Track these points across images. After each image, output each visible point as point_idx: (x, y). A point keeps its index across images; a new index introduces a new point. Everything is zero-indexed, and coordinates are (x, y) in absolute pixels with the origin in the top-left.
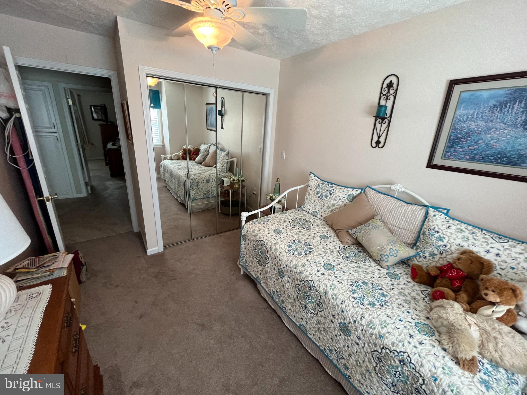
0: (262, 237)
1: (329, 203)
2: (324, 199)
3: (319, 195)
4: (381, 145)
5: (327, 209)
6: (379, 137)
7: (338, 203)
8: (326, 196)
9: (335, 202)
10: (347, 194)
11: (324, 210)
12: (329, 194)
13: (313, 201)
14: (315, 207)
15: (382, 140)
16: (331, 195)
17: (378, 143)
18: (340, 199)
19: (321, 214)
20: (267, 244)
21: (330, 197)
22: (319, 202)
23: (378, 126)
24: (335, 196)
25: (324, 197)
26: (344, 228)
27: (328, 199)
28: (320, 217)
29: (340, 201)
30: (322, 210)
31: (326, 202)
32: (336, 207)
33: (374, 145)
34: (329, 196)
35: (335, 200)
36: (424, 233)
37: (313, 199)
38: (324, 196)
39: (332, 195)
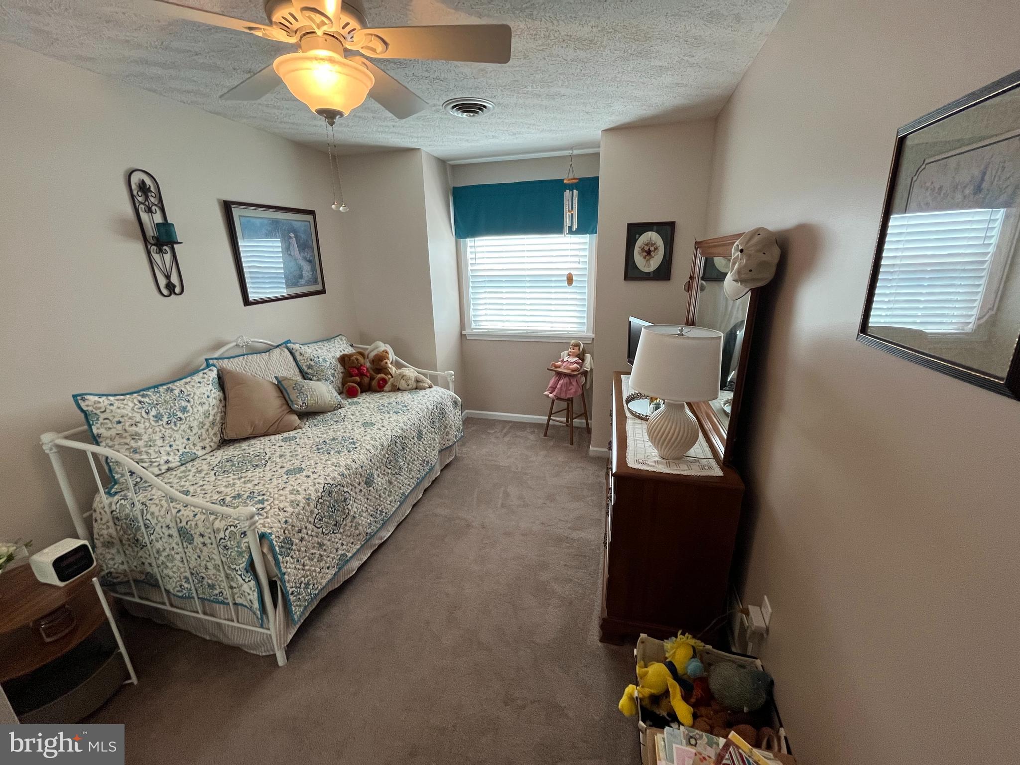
0: (317, 486)
1: (197, 416)
2: (183, 417)
3: (165, 419)
4: (177, 290)
5: (200, 429)
6: (168, 277)
7: (212, 405)
8: (184, 410)
9: (206, 407)
10: (211, 382)
11: (197, 436)
12: (184, 404)
13: (159, 442)
14: (174, 447)
15: (175, 279)
16: (189, 401)
17: (170, 287)
18: (208, 397)
19: (198, 447)
20: (334, 479)
21: (191, 407)
22: (177, 431)
23: (157, 257)
24: (196, 398)
25: (180, 414)
26: (280, 415)
27: (191, 411)
28: (204, 452)
29: (210, 399)
30: (192, 439)
31: (191, 419)
32: (212, 413)
33: (165, 292)
34: (189, 405)
35: (202, 404)
36: (310, 367)
37: (157, 437)
38: (178, 413)
39: (191, 400)
